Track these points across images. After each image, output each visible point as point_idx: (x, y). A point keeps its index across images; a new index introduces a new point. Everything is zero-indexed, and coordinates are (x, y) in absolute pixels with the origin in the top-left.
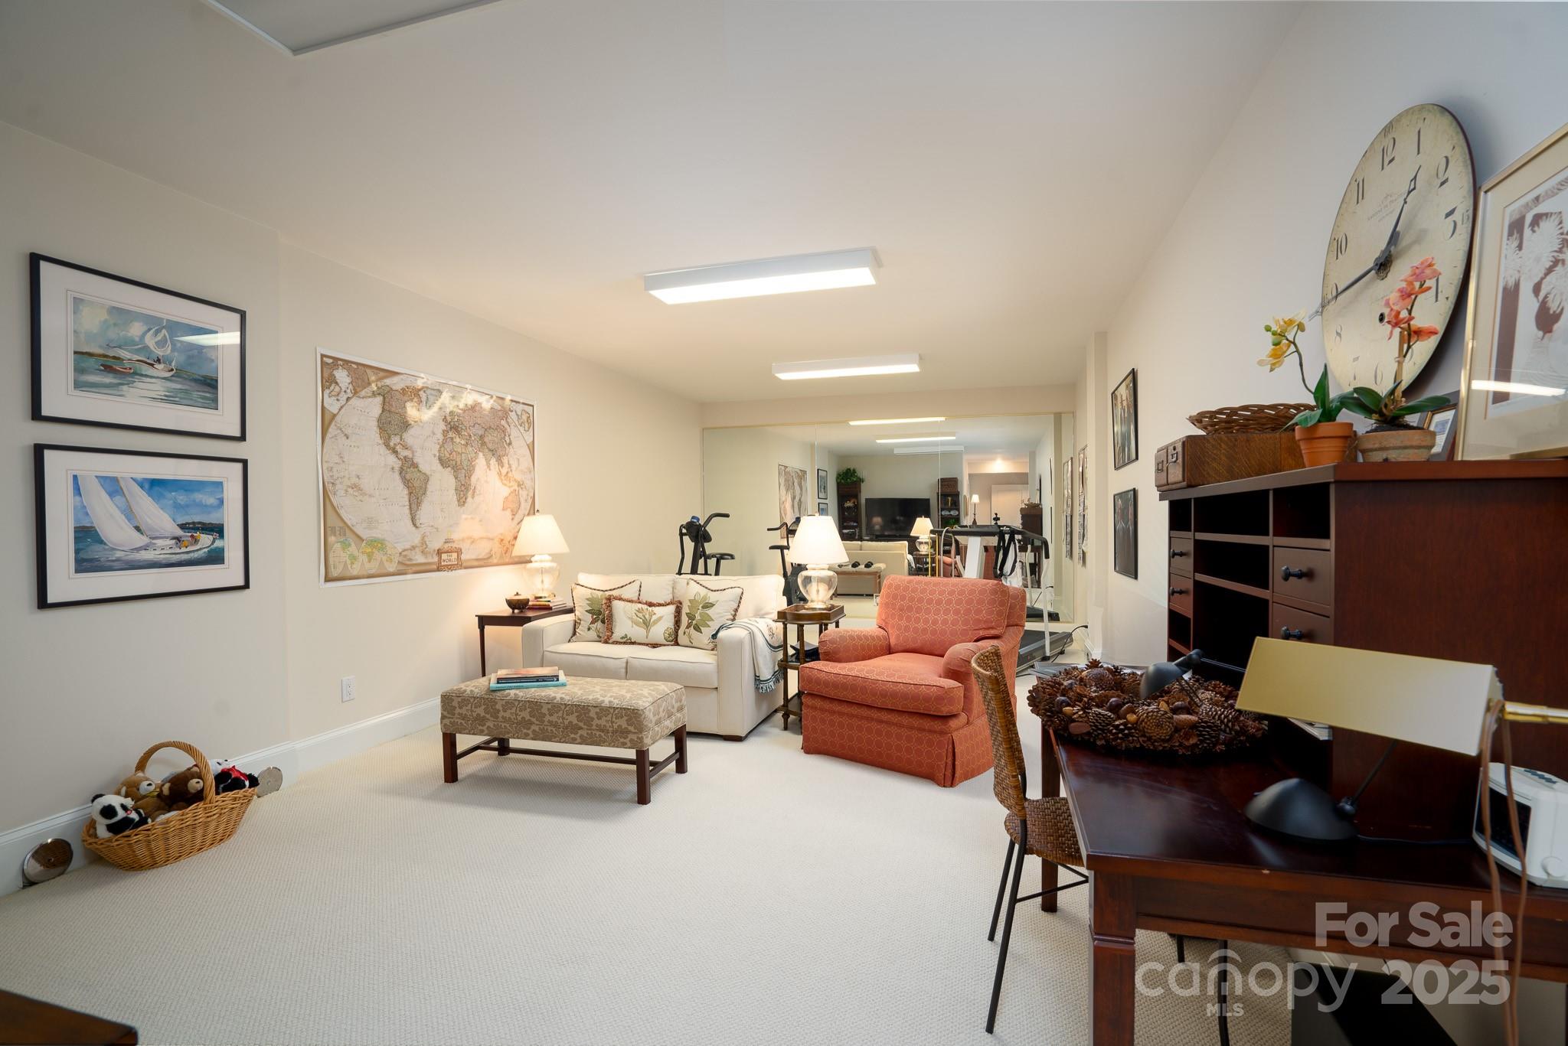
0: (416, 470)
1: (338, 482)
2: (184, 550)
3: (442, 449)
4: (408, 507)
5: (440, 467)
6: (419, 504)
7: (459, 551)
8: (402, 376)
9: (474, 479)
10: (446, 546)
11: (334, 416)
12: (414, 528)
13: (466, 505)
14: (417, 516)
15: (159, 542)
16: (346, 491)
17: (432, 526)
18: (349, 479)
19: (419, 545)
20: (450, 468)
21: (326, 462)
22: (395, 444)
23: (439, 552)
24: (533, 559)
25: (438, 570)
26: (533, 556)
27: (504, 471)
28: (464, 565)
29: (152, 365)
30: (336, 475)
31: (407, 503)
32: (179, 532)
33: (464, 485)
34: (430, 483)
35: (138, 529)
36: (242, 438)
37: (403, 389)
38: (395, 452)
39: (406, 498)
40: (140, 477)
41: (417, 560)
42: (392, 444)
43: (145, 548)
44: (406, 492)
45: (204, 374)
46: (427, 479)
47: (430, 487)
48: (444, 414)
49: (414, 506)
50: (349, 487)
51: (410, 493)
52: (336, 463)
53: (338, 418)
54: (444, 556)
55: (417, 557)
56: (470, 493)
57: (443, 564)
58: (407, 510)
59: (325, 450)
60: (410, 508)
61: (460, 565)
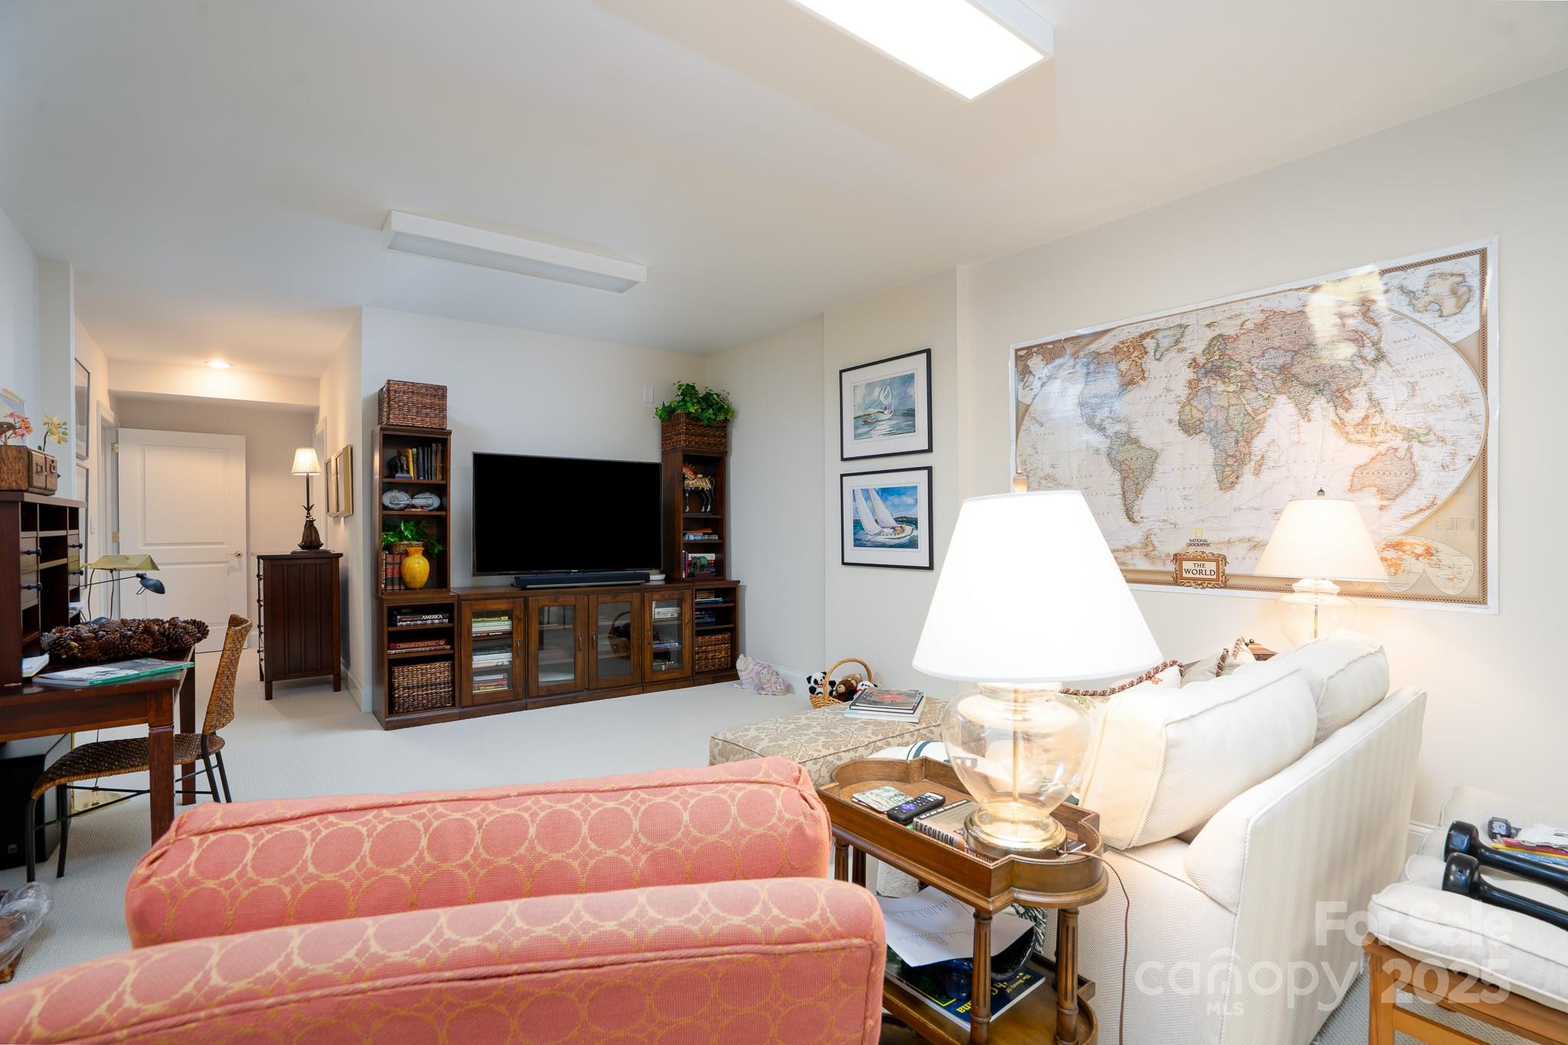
0: (1134, 446)
1: (1031, 475)
2: (898, 536)
3: (1188, 408)
4: (1121, 496)
5: (1182, 436)
6: (1138, 493)
7: (1221, 560)
8: (1113, 332)
9: (1259, 444)
10: (1191, 550)
11: (1028, 406)
12: (1130, 523)
13: (1238, 487)
14: (1136, 507)
15: (886, 530)
16: (1040, 483)
17: (1164, 521)
18: (1042, 469)
19: (1139, 546)
20: (1203, 435)
21: (1020, 455)
22: (1102, 420)
23: (1178, 558)
24: (1295, 586)
25: (1176, 583)
26: (1297, 580)
27: (1354, 416)
28: (1231, 582)
29: (883, 412)
30: (1029, 468)
31: (1120, 491)
32: (895, 524)
33: (1234, 456)
34: (1159, 461)
35: (876, 521)
36: (930, 450)
37: (1115, 348)
38: (1101, 429)
39: (1118, 485)
40: (877, 487)
41: (1135, 565)
42: (1097, 421)
43: (879, 534)
44: (1117, 476)
45: (907, 408)
46: (1154, 456)
47: (1160, 467)
48: (1191, 356)
49: (1131, 496)
50: (1042, 478)
51: (1124, 479)
52: (1030, 455)
53: (1031, 409)
54: (1187, 565)
55: (1134, 561)
56: (1248, 469)
57: (1184, 575)
58: (1118, 500)
59: (1019, 444)
60: (1124, 496)
61: (1222, 581)
